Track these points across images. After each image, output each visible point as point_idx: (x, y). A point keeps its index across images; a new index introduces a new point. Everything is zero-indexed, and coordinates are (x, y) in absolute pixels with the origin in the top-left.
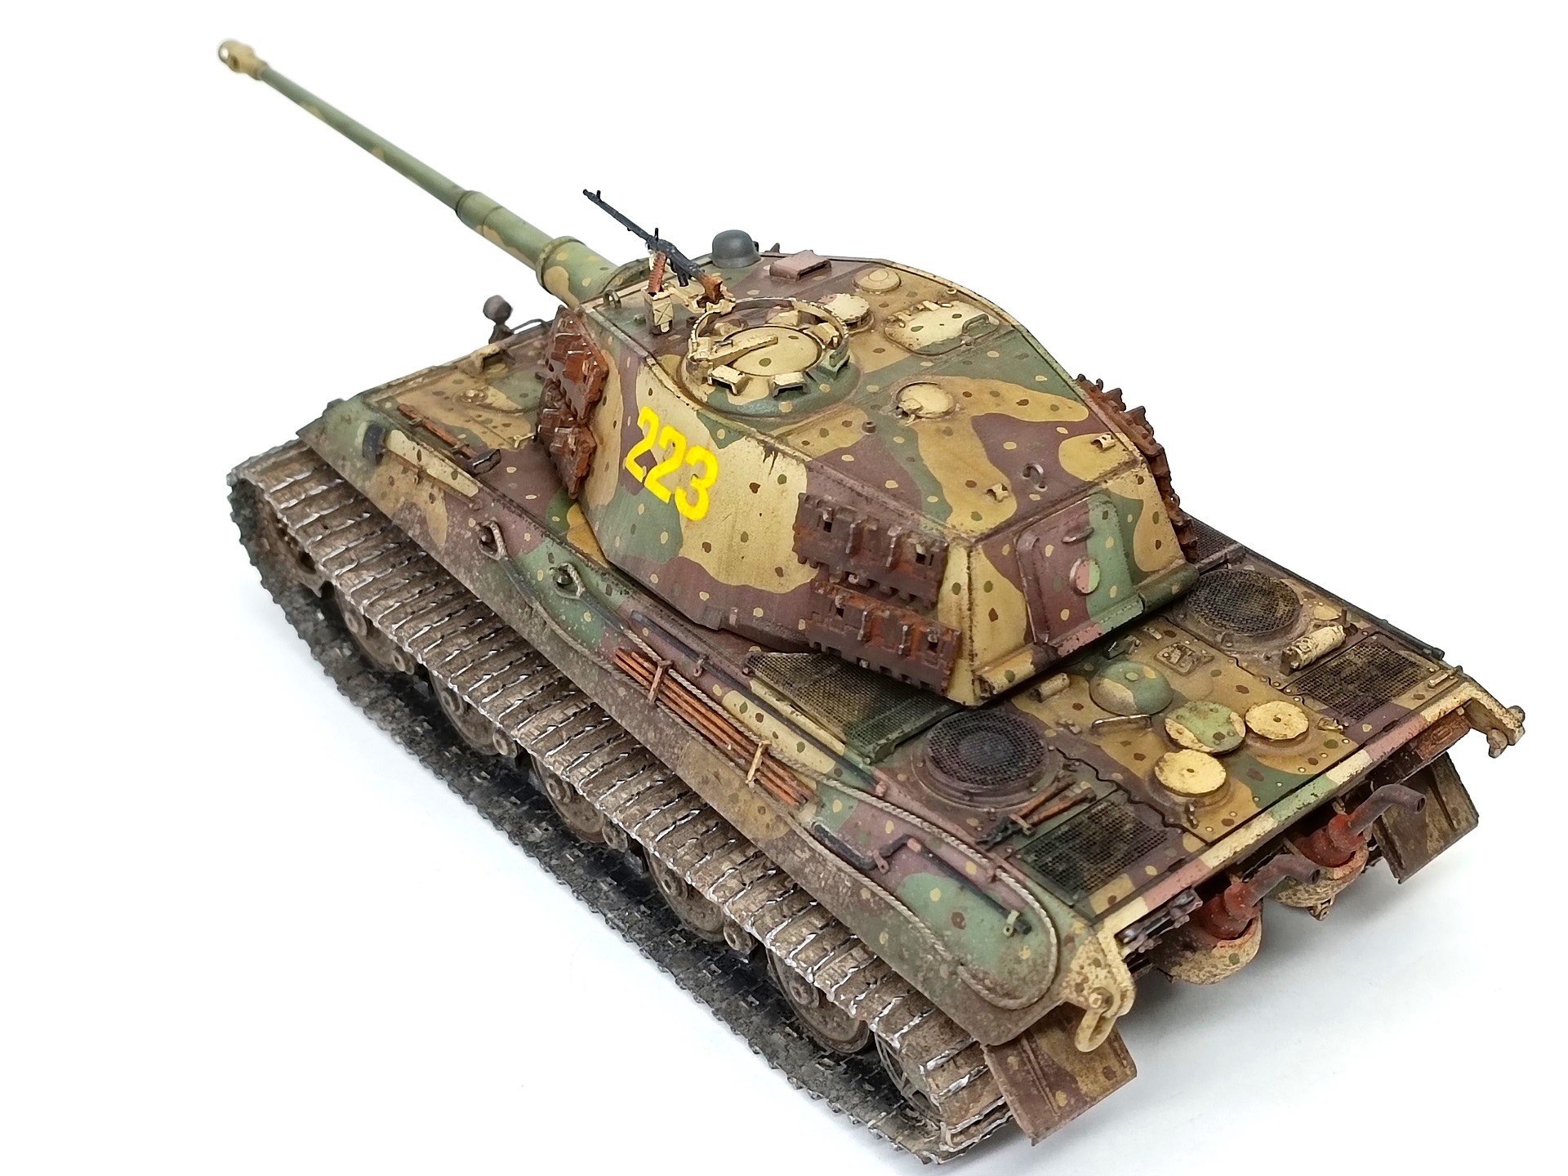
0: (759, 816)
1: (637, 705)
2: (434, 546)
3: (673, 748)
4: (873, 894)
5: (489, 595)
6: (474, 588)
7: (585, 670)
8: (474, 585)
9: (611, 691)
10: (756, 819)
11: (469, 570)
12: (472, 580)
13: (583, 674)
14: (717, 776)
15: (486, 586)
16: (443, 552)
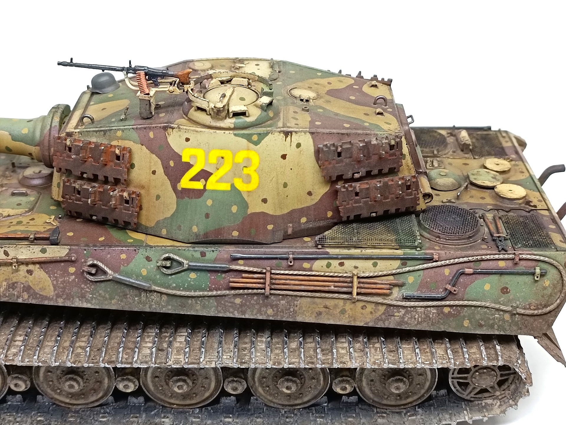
0: (364, 311)
1: (252, 302)
2: (46, 298)
3: (289, 309)
10: (362, 314)
11: (82, 297)
12: (87, 301)
13: (204, 307)
14: (326, 307)
15: (102, 299)
16: (55, 297)
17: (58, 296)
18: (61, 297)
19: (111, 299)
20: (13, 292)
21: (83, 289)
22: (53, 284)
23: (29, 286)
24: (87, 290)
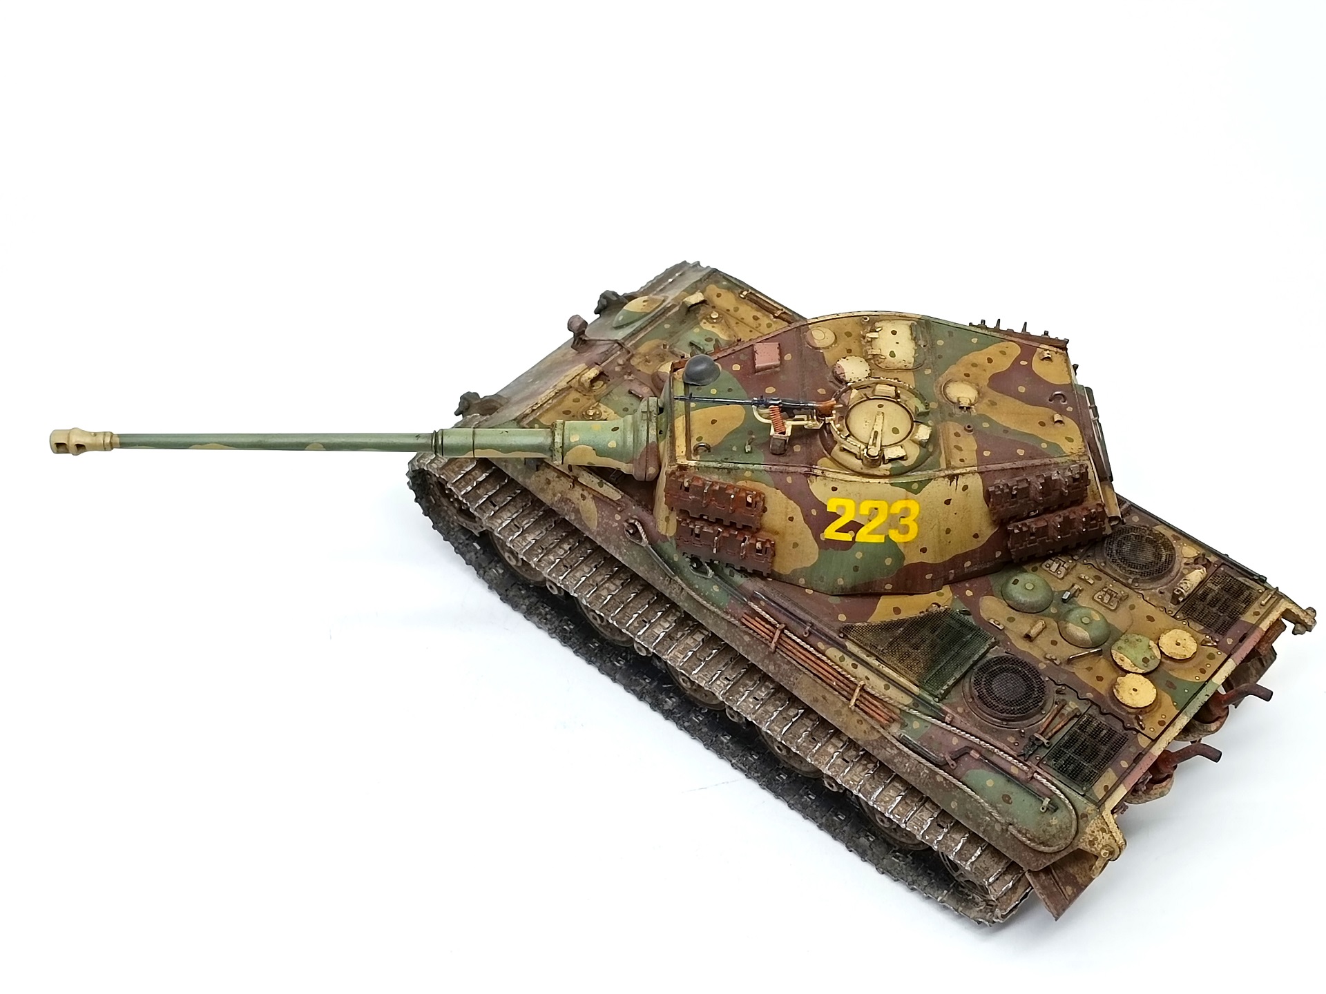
0: (858, 726)
1: (759, 648)
2: (589, 530)
3: (790, 677)
4: (945, 779)
5: (635, 565)
6: (623, 560)
7: (717, 621)
8: (623, 558)
9: (738, 637)
10: (856, 727)
11: (618, 547)
12: (621, 554)
13: (715, 624)
14: (824, 698)
15: (633, 559)
16: (595, 534)
17: (598, 533)
18: (601, 536)
19: (641, 564)
20: (564, 507)
21: (621, 540)
22: (598, 520)
23: (578, 509)
24: (624, 543)
